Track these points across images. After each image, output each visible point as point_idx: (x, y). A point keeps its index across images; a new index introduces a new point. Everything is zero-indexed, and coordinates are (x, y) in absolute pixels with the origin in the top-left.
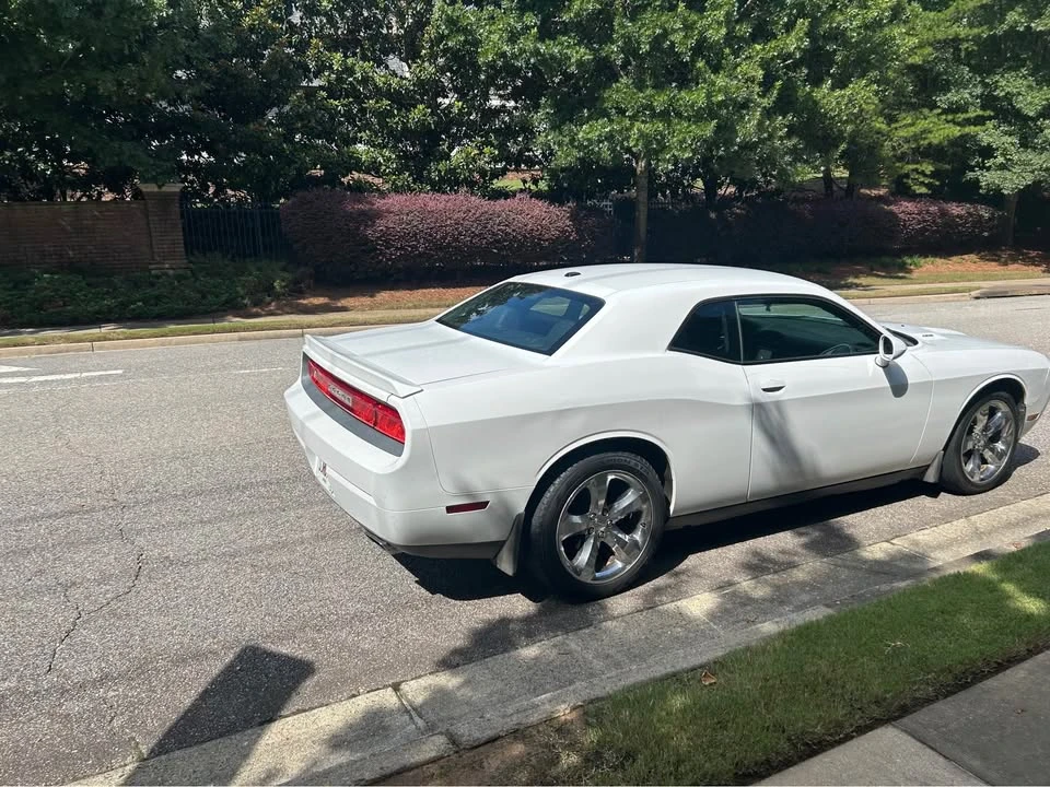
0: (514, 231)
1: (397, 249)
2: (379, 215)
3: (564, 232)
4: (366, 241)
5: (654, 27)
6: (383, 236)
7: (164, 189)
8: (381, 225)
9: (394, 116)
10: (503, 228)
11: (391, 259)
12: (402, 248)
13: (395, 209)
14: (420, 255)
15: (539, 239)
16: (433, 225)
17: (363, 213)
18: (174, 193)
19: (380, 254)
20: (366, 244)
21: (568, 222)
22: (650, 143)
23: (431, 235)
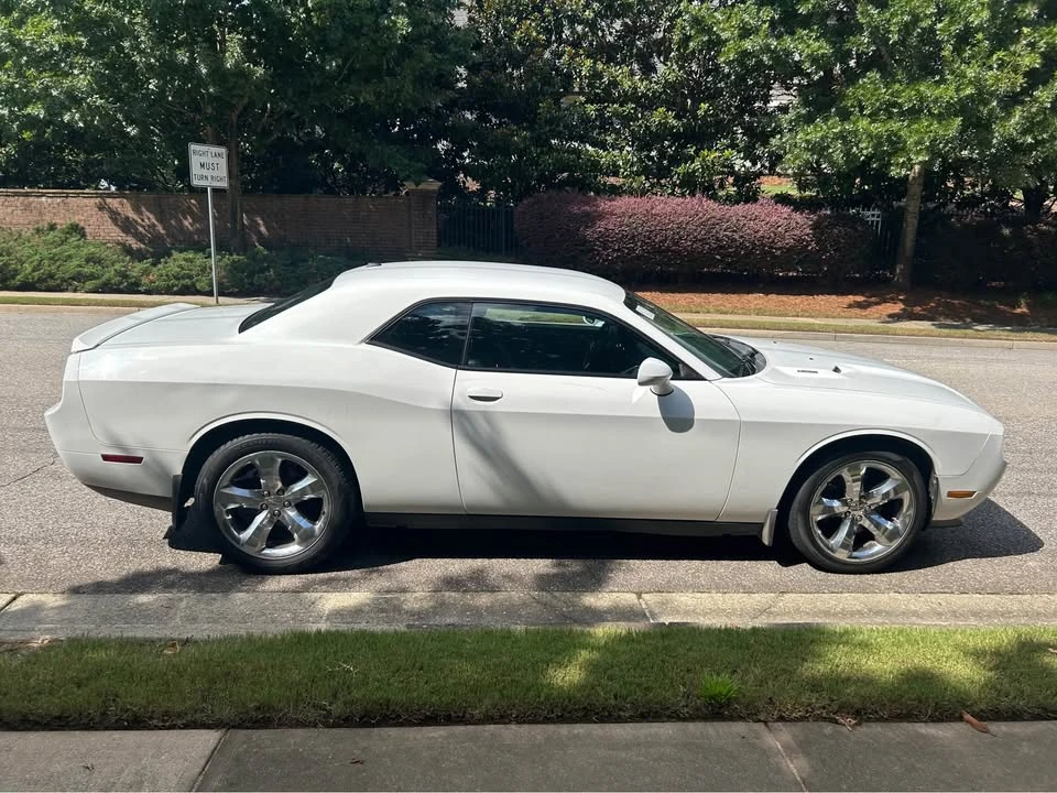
0: (742, 237)
1: (614, 250)
2: (601, 216)
3: (800, 240)
4: (585, 241)
5: (902, 14)
6: (601, 237)
7: (420, 187)
8: (601, 226)
9: (638, 119)
10: (730, 234)
11: (607, 260)
12: (619, 250)
13: (618, 211)
14: (638, 257)
15: (772, 248)
16: (653, 228)
17: (587, 214)
18: (433, 191)
19: (598, 254)
20: (584, 245)
21: (808, 231)
22: (880, 144)
23: (649, 238)
